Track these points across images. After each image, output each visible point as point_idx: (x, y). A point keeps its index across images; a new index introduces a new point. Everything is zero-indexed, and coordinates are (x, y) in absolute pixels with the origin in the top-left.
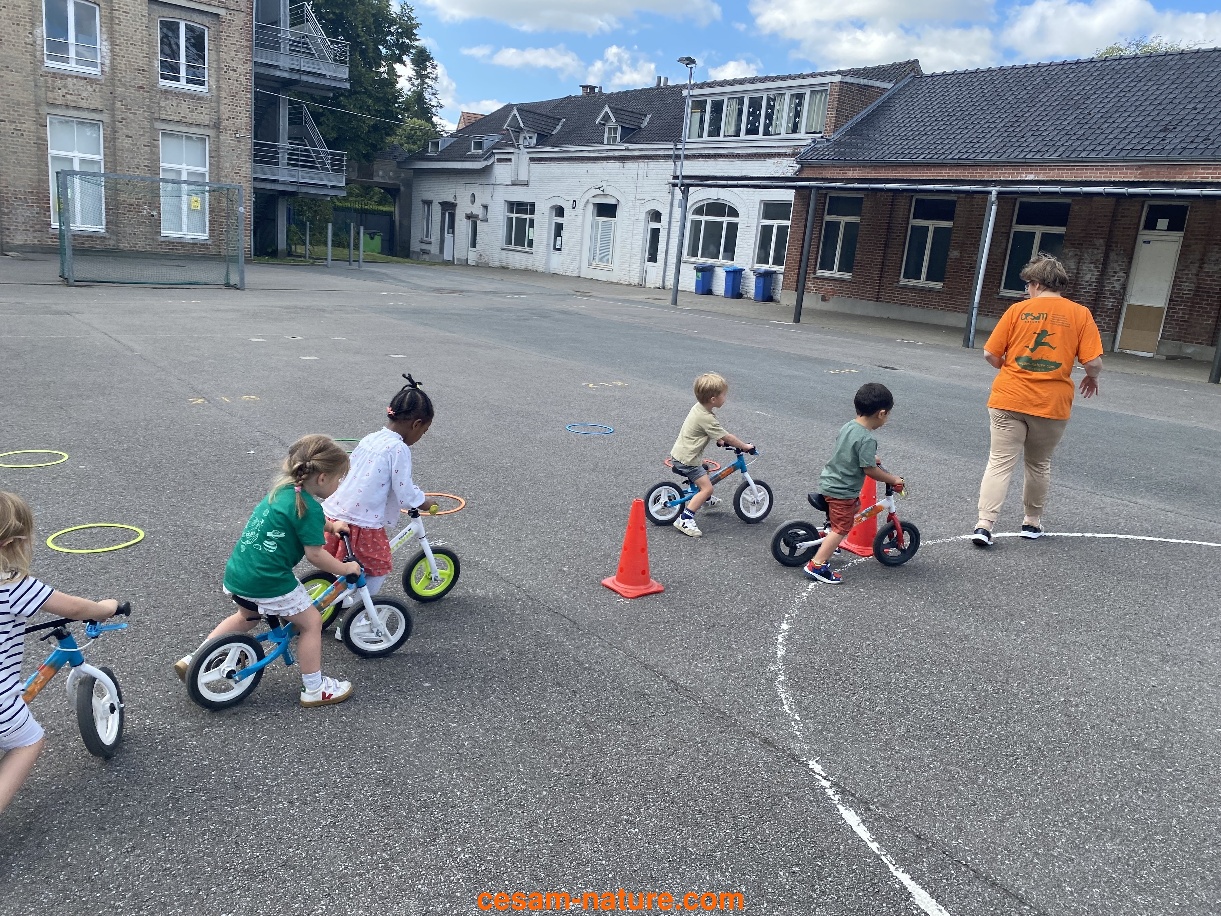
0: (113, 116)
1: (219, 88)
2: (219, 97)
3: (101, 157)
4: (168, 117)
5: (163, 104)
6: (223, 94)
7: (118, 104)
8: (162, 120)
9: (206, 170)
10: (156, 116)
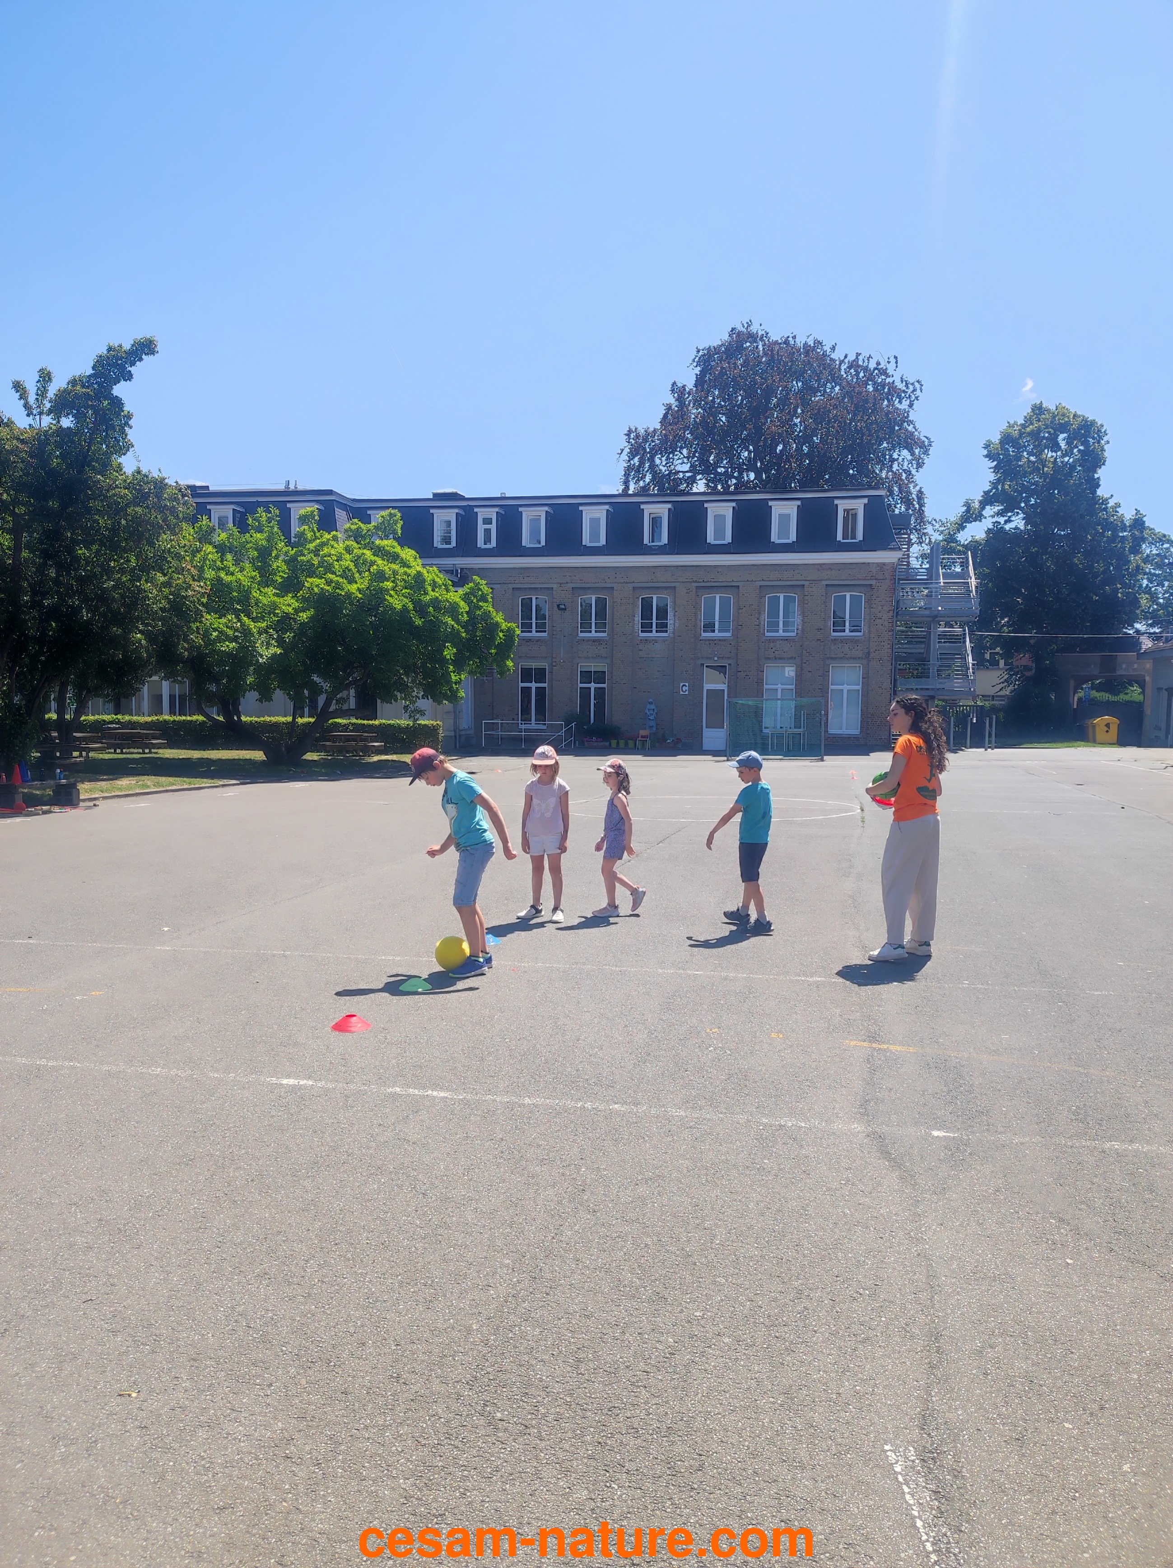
0: (802, 660)
1: (870, 632)
2: (870, 638)
3: (794, 686)
4: (834, 656)
5: (832, 648)
6: (872, 636)
7: (805, 652)
8: (832, 658)
9: (859, 687)
10: (828, 656)
